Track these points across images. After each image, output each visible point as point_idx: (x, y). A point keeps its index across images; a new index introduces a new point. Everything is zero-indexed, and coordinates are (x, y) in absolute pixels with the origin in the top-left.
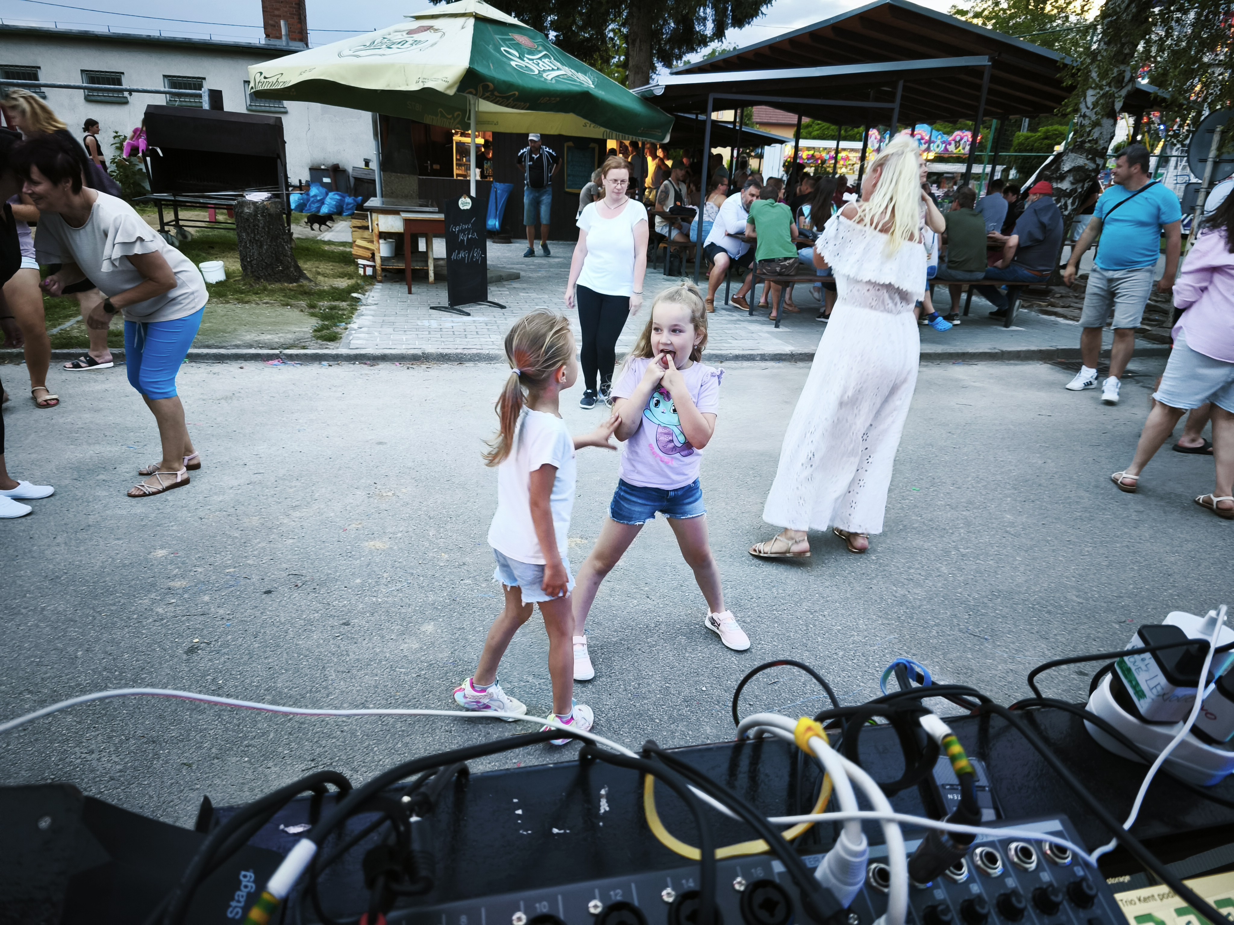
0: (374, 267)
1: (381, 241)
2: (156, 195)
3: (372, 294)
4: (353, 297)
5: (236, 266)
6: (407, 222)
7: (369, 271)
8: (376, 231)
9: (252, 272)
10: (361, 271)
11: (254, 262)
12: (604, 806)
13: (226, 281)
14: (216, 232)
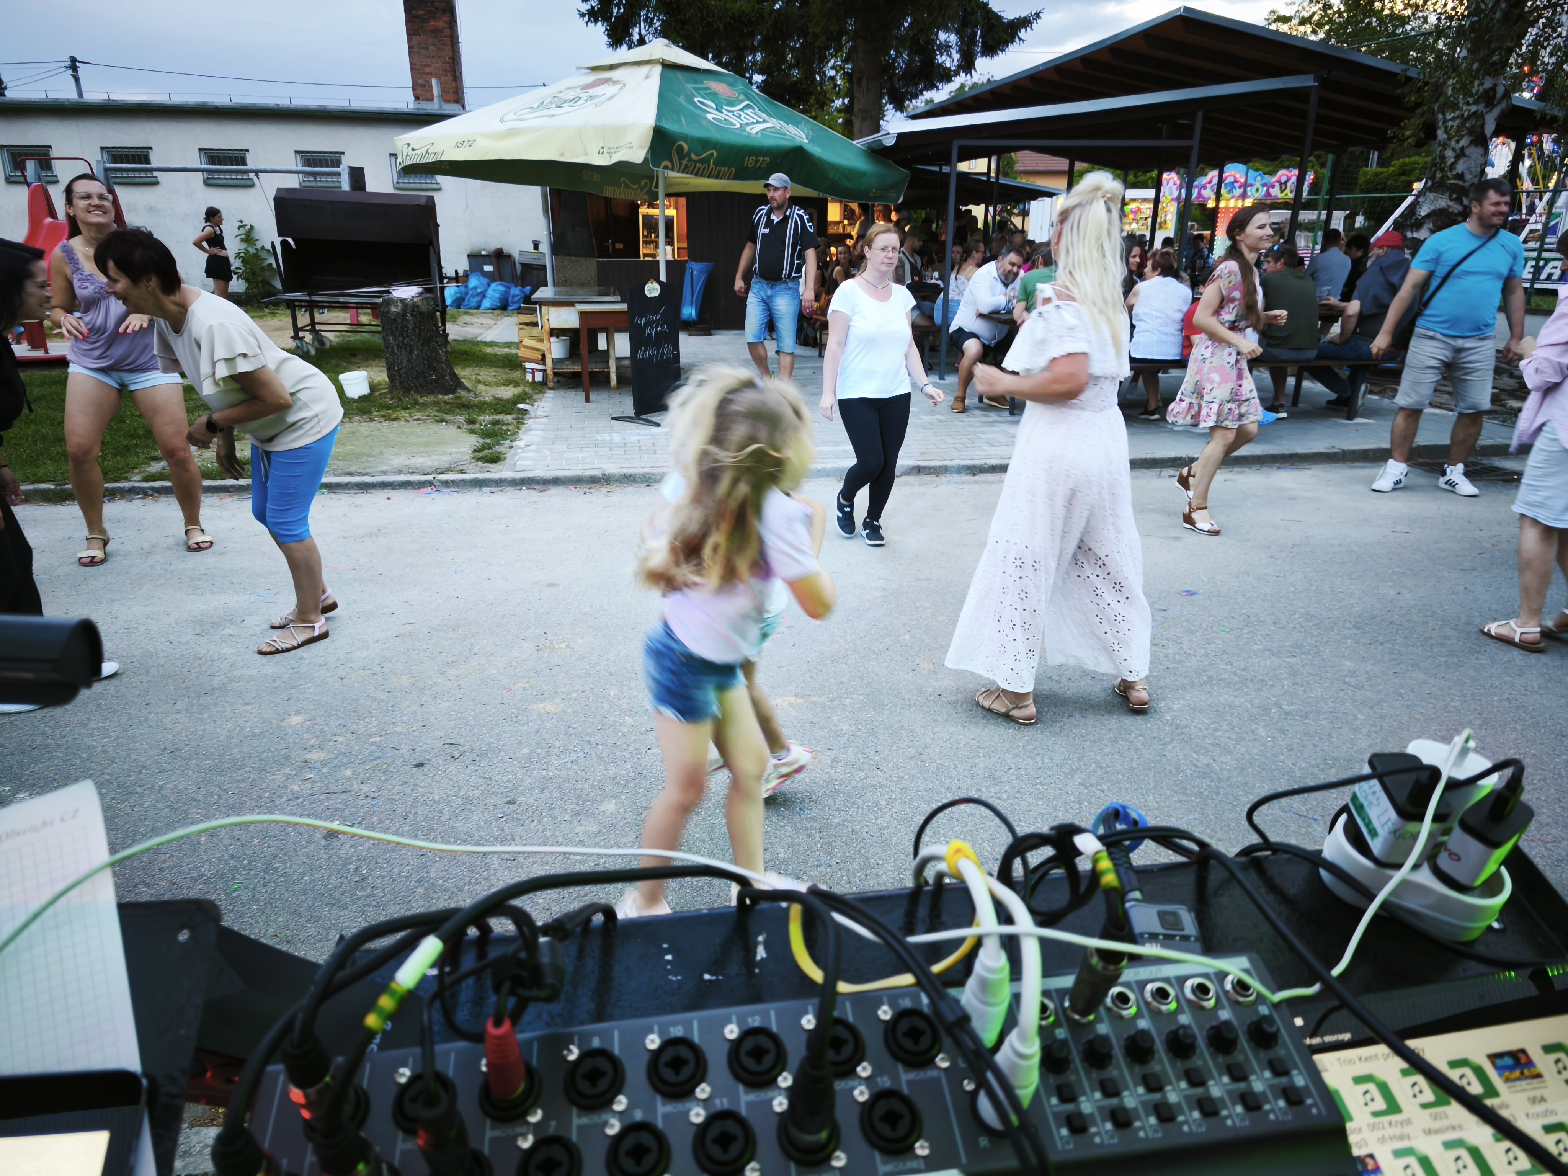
0: (544, 371)
1: (553, 339)
2: (289, 295)
3: (542, 404)
4: (519, 409)
5: (382, 376)
6: (584, 316)
7: (539, 377)
8: (546, 328)
9: (401, 383)
10: (529, 377)
11: (403, 371)
12: (761, 953)
13: (370, 394)
14: (358, 337)
